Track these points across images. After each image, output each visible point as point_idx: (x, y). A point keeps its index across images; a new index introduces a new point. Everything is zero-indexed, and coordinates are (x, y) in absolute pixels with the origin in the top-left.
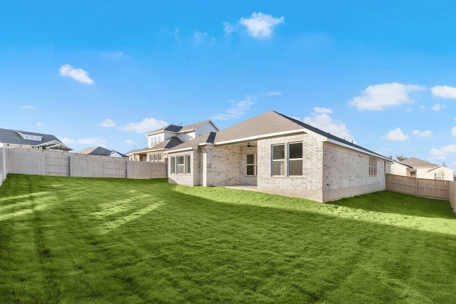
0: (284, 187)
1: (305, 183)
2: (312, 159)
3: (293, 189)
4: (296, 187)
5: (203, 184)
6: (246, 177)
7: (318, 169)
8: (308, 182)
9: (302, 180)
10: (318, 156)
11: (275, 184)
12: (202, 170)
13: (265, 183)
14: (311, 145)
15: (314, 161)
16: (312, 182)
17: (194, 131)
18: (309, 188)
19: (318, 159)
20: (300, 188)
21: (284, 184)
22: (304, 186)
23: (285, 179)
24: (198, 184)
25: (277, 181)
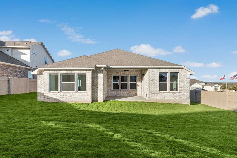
0: (168, 98)
1: (181, 95)
2: (184, 83)
3: (174, 98)
4: (176, 97)
5: (99, 99)
6: (112, 90)
7: (187, 88)
8: (182, 94)
9: (179, 93)
10: (187, 81)
11: (162, 96)
12: (97, 88)
13: (155, 96)
14: (184, 75)
15: (185, 84)
16: (184, 94)
17: (29, 49)
18: (183, 97)
19: (187, 83)
20: (178, 98)
21: (168, 96)
22: (180, 96)
23: (169, 93)
24: (94, 100)
25: (163, 95)
